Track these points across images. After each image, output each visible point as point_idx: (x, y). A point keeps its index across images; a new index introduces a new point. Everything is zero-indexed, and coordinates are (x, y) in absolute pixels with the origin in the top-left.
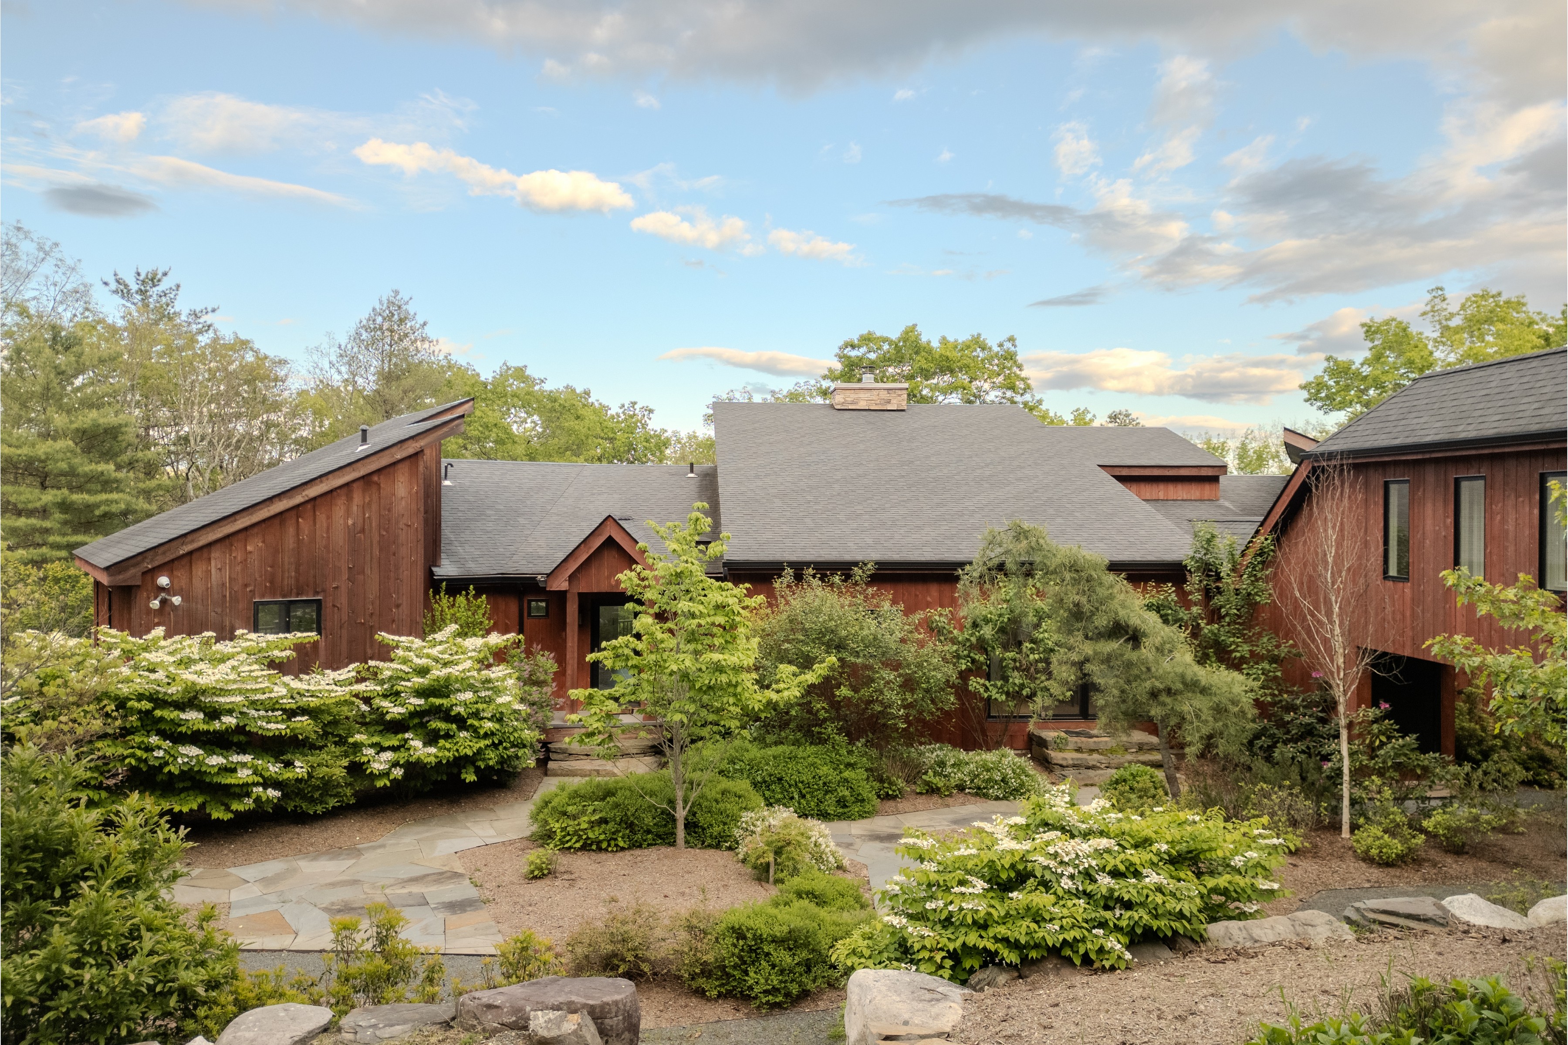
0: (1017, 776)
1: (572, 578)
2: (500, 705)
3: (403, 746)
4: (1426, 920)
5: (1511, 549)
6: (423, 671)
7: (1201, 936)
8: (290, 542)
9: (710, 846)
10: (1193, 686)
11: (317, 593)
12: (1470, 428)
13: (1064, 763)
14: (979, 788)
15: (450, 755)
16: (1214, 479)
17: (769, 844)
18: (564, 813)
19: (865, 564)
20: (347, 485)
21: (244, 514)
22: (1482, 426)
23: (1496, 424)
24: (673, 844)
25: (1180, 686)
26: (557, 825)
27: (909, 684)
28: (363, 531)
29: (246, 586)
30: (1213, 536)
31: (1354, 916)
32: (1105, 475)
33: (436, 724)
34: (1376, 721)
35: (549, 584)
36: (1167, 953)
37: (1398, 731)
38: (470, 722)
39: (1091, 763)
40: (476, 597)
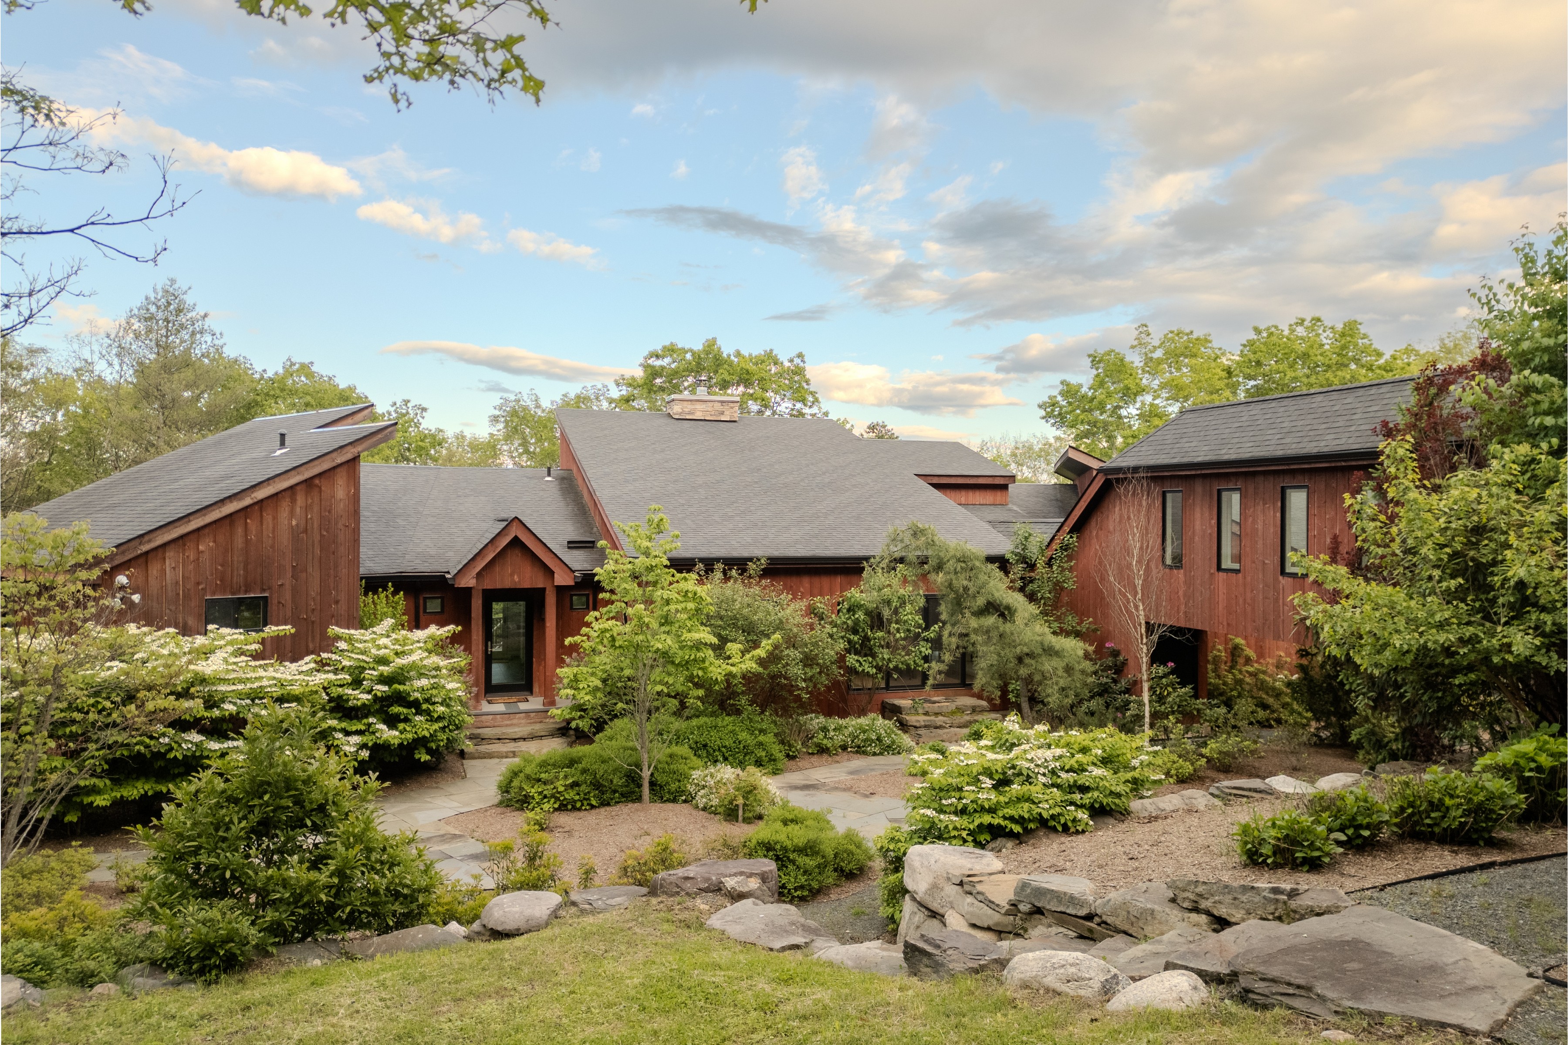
0: (889, 735)
1: (479, 575)
2: (450, 690)
3: (367, 730)
4: (1261, 792)
5: (1260, 543)
6: (383, 661)
7: (1126, 810)
8: (239, 542)
9: (668, 801)
10: (1050, 652)
11: (263, 590)
12: (1231, 451)
13: (918, 724)
14: (859, 747)
15: (410, 736)
16: (1004, 487)
17: (738, 789)
18: (539, 780)
19: (759, 560)
20: (291, 488)
21: (198, 515)
22: (1240, 451)
23: (1250, 450)
24: (639, 799)
25: (1040, 651)
26: (533, 790)
27: (808, 661)
28: (306, 531)
29: (198, 584)
30: (1030, 535)
31: (1216, 792)
32: (921, 482)
33: (396, 709)
34: (1165, 676)
35: (457, 581)
36: (1112, 821)
37: (1179, 683)
38: (424, 706)
39: (939, 724)
40: (394, 593)
